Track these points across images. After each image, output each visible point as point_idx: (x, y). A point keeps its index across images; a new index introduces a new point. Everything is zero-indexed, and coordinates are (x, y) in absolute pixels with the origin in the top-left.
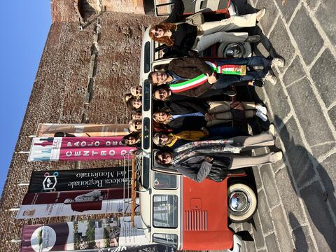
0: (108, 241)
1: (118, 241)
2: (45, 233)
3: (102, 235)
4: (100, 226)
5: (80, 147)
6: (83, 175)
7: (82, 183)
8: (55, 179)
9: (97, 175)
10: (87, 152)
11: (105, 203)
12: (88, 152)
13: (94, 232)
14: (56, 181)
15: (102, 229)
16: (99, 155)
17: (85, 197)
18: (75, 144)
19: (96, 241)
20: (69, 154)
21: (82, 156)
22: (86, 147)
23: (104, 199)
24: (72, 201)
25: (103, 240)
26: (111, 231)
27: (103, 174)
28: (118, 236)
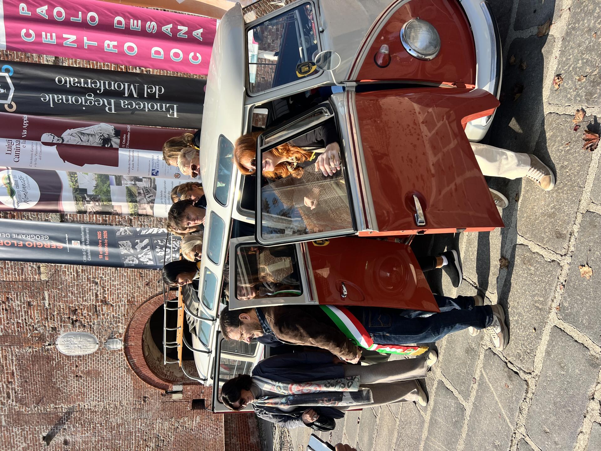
0: (135, 207)
1: (152, 208)
2: (16, 181)
3: (125, 198)
4: (119, 183)
5: (51, 22)
6: (70, 80)
7: (72, 99)
8: (9, 81)
9: (101, 85)
10: (70, 37)
11: (124, 154)
12: (73, 38)
13: (108, 192)
14: (12, 88)
15: (123, 188)
16: (100, 49)
17: (83, 134)
18: (39, 10)
19: (113, 203)
20: (28, 35)
21: (59, 45)
22: (67, 24)
23: (121, 146)
24: (56, 140)
25: (126, 204)
26: (139, 193)
27: (114, 86)
28: (153, 202)
